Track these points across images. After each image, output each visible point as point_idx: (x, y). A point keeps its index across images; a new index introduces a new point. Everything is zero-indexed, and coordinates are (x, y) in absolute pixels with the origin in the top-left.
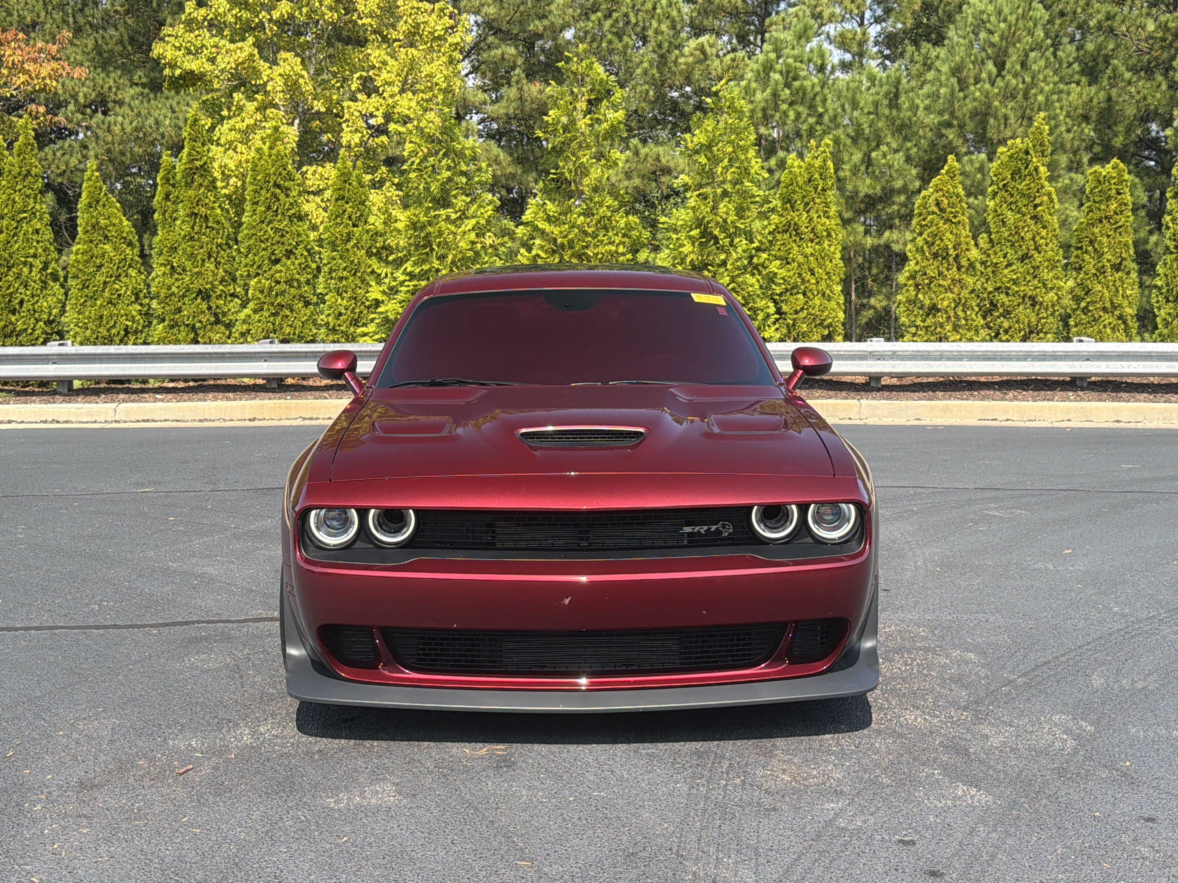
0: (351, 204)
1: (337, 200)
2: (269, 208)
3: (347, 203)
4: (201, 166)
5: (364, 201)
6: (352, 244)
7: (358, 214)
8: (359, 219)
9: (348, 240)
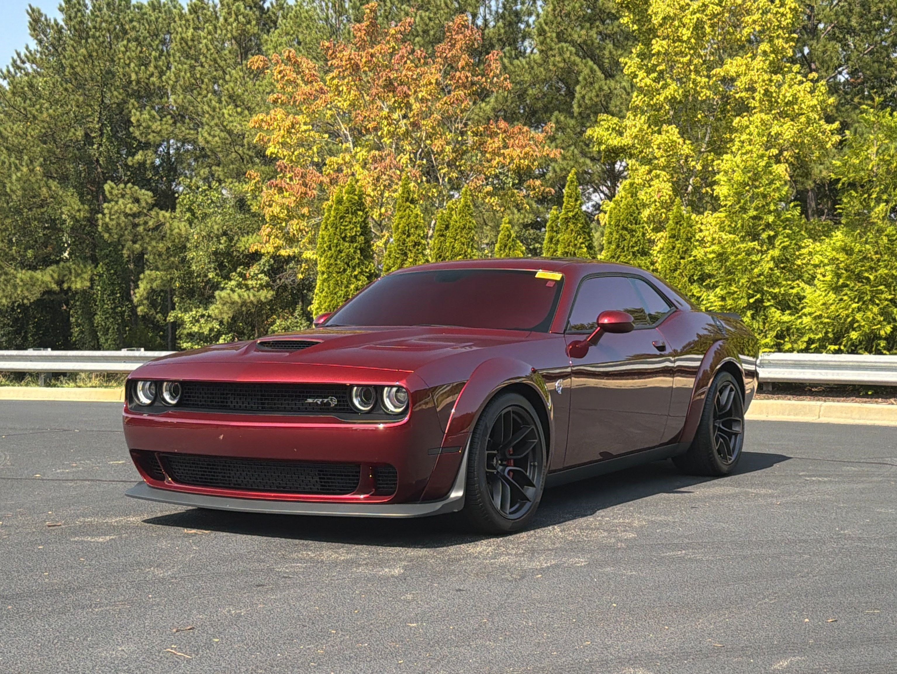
0: (679, 241)
1: (670, 237)
2: (618, 246)
3: (677, 240)
4: (574, 216)
5: (691, 238)
6: (678, 272)
7: (685, 248)
8: (685, 252)
9: (675, 270)
